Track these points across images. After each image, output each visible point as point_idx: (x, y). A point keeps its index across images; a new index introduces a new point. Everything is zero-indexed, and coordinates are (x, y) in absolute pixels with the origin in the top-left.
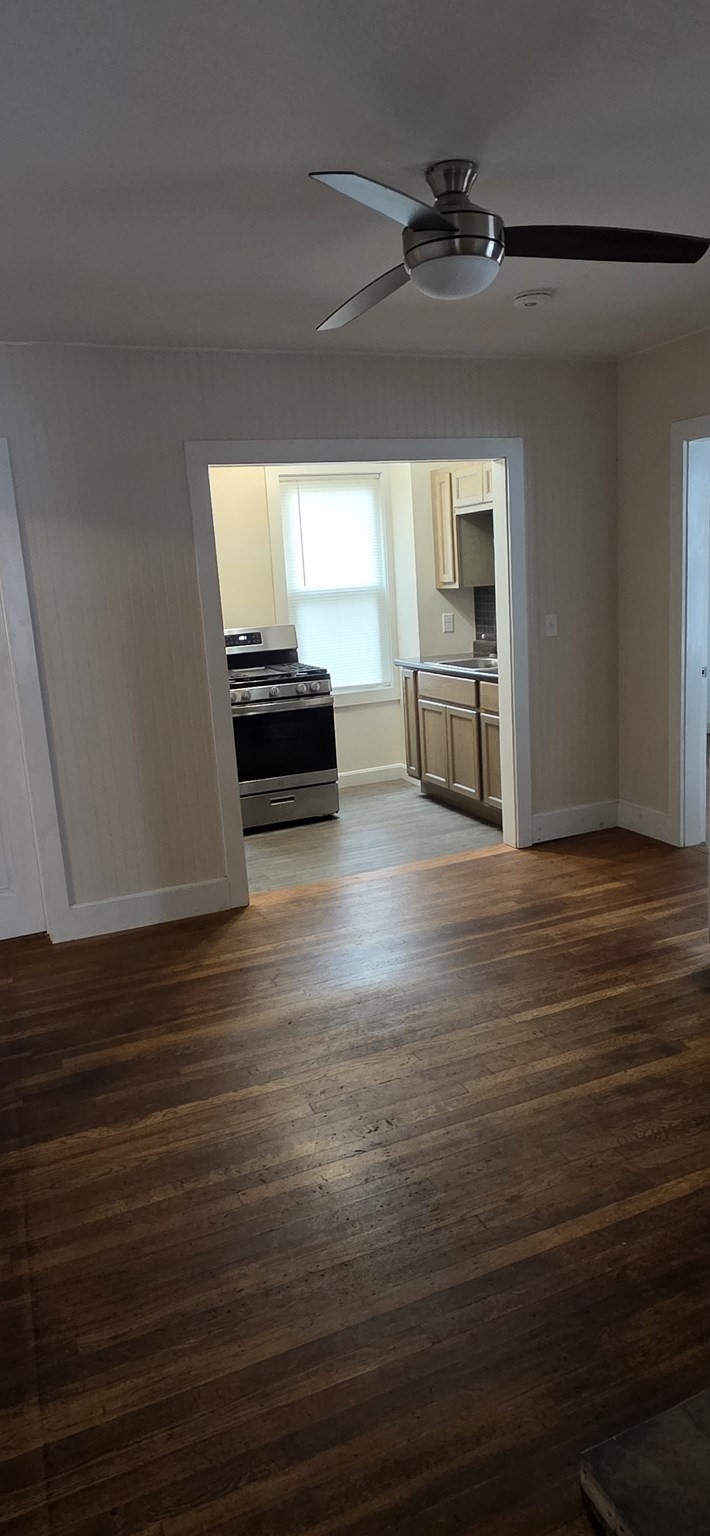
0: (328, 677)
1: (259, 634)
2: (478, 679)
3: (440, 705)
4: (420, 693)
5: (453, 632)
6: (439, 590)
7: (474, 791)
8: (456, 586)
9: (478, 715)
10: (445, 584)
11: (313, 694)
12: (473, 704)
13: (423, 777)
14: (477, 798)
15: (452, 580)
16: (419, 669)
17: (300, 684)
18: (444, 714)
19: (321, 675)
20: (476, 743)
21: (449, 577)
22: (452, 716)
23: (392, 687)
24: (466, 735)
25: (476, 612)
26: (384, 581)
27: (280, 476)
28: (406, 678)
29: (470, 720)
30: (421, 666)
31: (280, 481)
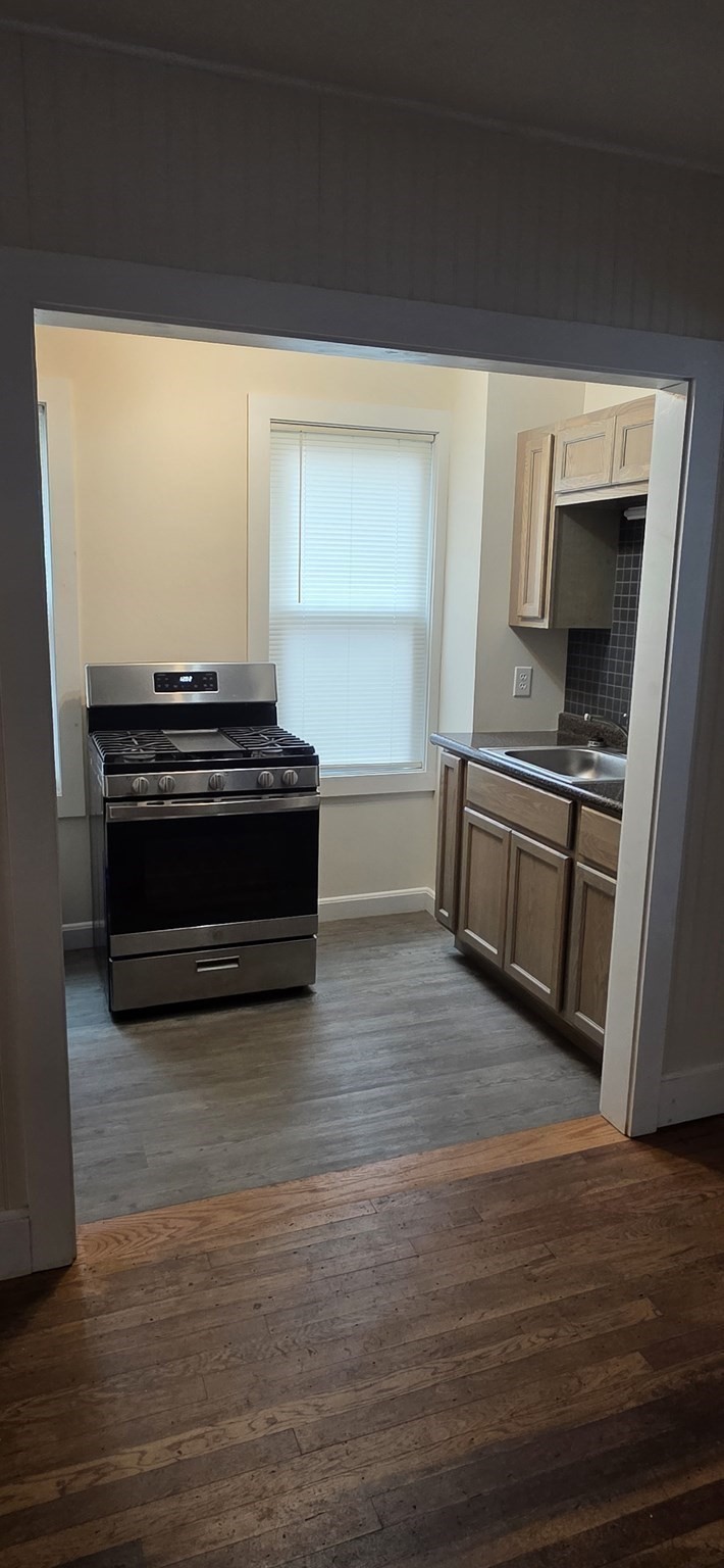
0: (314, 761)
1: (215, 673)
2: (577, 801)
3: (502, 826)
4: (468, 797)
5: (529, 696)
6: (515, 629)
7: (548, 991)
8: (545, 624)
9: (571, 864)
10: (525, 619)
11: (286, 789)
12: (563, 841)
13: (460, 933)
14: (553, 1005)
15: (537, 614)
16: (470, 758)
17: (265, 771)
18: (506, 843)
19: (305, 756)
20: (560, 911)
21: (533, 608)
22: (520, 851)
23: (424, 770)
24: (546, 892)
25: (567, 668)
26: (427, 605)
27: (273, 421)
28: (447, 768)
29: (555, 869)
30: (473, 753)
31: (272, 431)
